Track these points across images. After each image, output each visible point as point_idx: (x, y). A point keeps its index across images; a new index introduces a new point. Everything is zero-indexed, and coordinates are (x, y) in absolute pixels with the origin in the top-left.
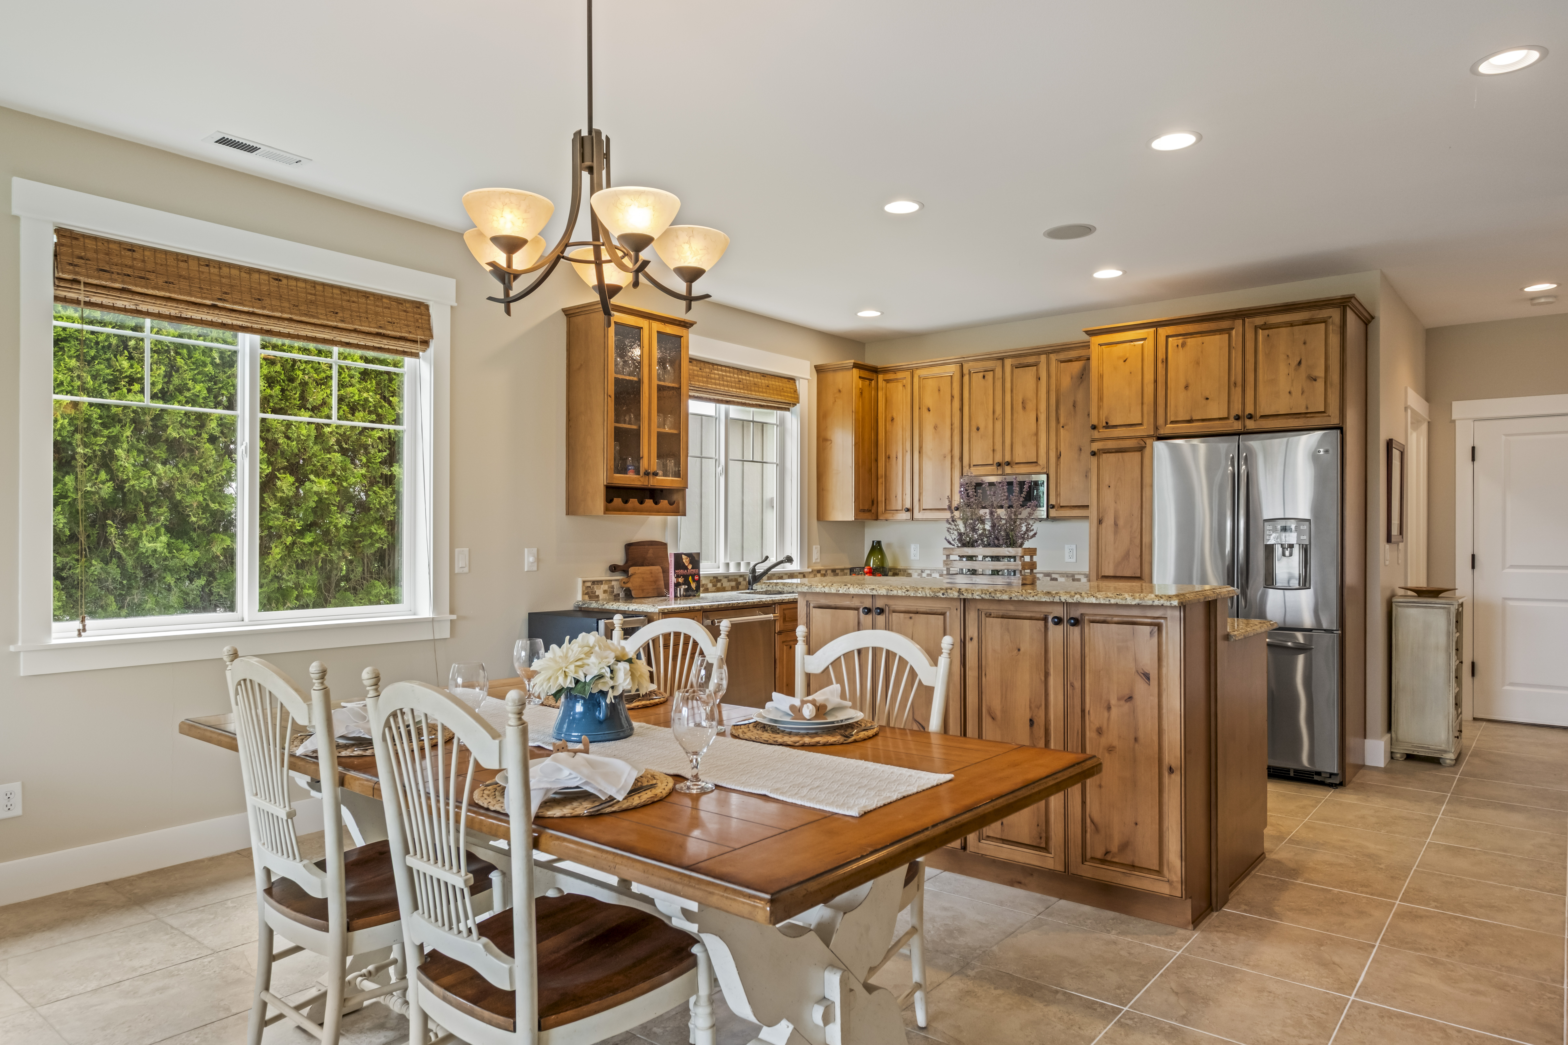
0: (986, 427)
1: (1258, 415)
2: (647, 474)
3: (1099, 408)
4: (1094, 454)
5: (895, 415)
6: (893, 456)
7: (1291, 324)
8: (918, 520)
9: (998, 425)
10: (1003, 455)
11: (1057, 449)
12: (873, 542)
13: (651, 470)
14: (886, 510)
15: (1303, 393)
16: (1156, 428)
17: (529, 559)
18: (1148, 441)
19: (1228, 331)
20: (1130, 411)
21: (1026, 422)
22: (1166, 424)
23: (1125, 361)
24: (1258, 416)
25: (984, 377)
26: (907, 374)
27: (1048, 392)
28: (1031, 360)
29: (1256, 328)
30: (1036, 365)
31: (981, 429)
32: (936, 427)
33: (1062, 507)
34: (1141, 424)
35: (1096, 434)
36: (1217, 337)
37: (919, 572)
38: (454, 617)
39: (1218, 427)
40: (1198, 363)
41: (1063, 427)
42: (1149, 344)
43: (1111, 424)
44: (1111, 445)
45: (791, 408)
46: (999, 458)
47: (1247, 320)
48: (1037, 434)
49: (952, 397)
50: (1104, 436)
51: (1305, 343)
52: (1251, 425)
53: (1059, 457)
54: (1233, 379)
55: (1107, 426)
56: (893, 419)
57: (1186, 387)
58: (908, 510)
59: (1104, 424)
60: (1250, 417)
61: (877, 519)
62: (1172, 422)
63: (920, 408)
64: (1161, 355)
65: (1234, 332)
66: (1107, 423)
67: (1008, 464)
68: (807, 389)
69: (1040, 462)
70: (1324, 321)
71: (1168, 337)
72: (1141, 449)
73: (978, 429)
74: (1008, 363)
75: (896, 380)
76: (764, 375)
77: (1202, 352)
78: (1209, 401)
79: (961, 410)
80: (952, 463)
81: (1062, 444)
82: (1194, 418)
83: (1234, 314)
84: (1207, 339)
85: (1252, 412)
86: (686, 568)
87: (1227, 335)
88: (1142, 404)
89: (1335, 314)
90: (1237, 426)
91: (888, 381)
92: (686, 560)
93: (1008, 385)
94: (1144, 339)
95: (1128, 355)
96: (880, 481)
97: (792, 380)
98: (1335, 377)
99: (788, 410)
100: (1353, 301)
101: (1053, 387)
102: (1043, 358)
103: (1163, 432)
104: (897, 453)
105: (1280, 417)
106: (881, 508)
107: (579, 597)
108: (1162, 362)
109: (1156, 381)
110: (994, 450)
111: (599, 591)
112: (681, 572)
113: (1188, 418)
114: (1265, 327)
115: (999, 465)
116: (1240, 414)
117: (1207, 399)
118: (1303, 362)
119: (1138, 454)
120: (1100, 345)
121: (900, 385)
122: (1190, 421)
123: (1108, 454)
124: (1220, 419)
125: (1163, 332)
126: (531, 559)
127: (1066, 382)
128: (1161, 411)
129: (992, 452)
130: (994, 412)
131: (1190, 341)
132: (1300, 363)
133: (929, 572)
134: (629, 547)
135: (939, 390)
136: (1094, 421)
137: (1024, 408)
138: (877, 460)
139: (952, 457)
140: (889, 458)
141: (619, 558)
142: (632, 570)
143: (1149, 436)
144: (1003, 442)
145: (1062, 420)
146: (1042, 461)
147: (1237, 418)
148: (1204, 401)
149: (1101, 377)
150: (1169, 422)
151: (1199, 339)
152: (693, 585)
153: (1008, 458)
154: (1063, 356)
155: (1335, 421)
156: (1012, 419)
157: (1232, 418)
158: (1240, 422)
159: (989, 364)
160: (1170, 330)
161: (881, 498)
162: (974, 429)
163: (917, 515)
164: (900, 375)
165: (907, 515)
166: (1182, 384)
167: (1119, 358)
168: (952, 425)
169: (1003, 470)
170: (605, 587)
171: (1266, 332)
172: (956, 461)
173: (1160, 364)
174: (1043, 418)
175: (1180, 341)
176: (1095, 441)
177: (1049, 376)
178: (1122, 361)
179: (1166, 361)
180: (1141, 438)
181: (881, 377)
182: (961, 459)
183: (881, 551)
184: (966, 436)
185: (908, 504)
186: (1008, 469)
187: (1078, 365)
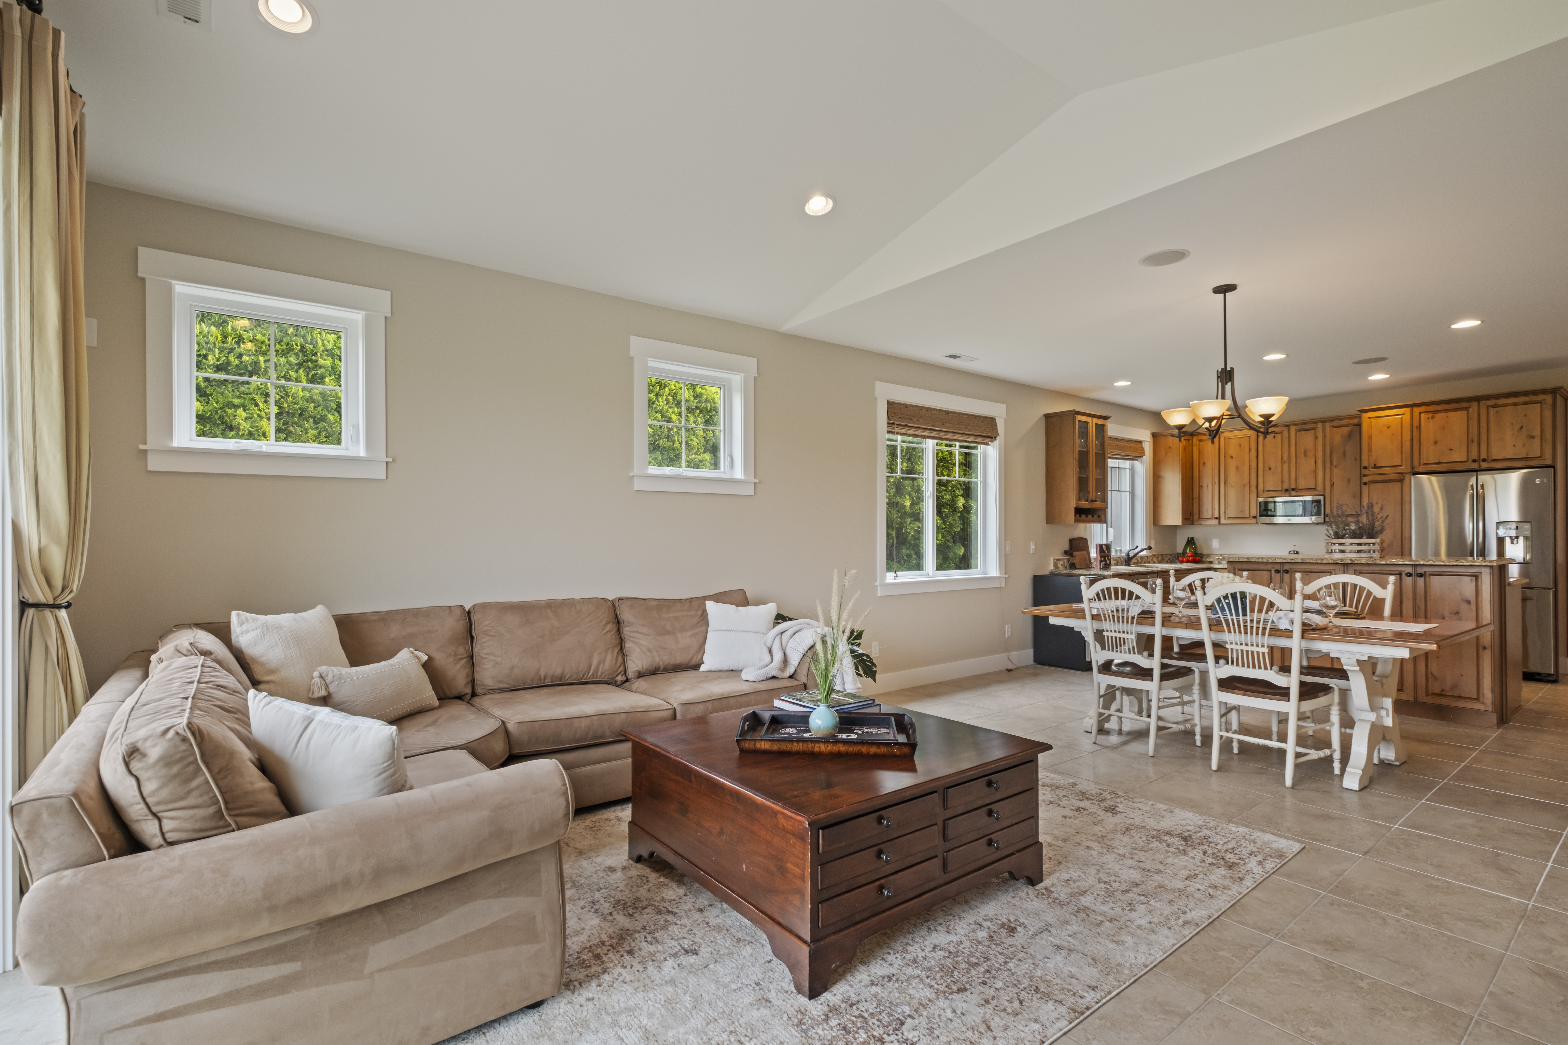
0: (1276, 468)
1: (1490, 459)
2: (1092, 501)
3: (1369, 456)
4: (1365, 484)
5: (1206, 461)
6: (1205, 486)
7: (1515, 404)
8: (1224, 524)
9: (1286, 466)
10: (1290, 484)
11: (1331, 480)
12: (1188, 538)
13: (1094, 499)
14: (1199, 518)
15: (1524, 445)
16: (1413, 468)
17: (1033, 547)
18: (1407, 476)
19: (1467, 409)
20: (1392, 457)
21: (1307, 465)
22: (1420, 465)
23: (1388, 428)
25: (1274, 437)
27: (1324, 445)
28: (1310, 426)
29: (1488, 407)
30: (1314, 429)
31: (1273, 469)
32: (1237, 468)
34: (1401, 465)
35: (1366, 472)
36: (1458, 413)
38: (1007, 576)
39: (1460, 467)
40: (1444, 429)
41: (1336, 467)
42: (1407, 417)
43: (1378, 465)
44: (1378, 478)
45: (1139, 459)
46: (1286, 486)
47: (1481, 402)
48: (1315, 471)
49: (1250, 450)
50: (1372, 473)
51: (1525, 416)
52: (1484, 465)
53: (1332, 485)
54: (1470, 437)
55: (1375, 467)
56: (1204, 464)
57: (1435, 443)
58: (1216, 518)
59: (1373, 466)
60: (1484, 460)
61: (1193, 524)
62: (1424, 464)
63: (1225, 457)
64: (1416, 423)
65: (1471, 410)
66: (1375, 465)
67: (1293, 490)
68: (1148, 447)
69: (1318, 488)
70: (1540, 402)
71: (1421, 413)
72: (1401, 480)
73: (1270, 469)
74: (1293, 428)
75: (1206, 440)
76: (1128, 441)
77: (1447, 422)
79: (1257, 457)
80: (1250, 490)
81: (1335, 477)
82: (1441, 462)
83: (1472, 399)
84: (1450, 414)
85: (1486, 458)
86: (1104, 552)
87: (1466, 411)
88: (1402, 453)
89: (1548, 398)
90: (1475, 466)
91: (1200, 441)
92: (1104, 548)
93: (1293, 442)
94: (1403, 414)
95: (1390, 424)
96: (1195, 501)
97: (1140, 442)
98: (1549, 435)
99: (1137, 460)
100: (1562, 390)
101: (1328, 443)
102: (1320, 425)
103: (1417, 470)
104: (1208, 484)
105: (1506, 460)
106: (1196, 517)
107: (1052, 567)
108: (1416, 428)
109: (1412, 440)
110: (1282, 482)
111: (1060, 564)
112: (1103, 554)
113: (1437, 461)
114: (1495, 406)
115: (1286, 490)
116: (1476, 458)
117: (1451, 450)
118: (1524, 428)
119: (1398, 484)
120: (1370, 418)
121: (1210, 443)
122: (1439, 463)
123: (1376, 484)
124: (1461, 462)
125: (1417, 410)
126: (1034, 547)
127: (1338, 439)
128: (1416, 458)
129: (1280, 483)
130: (1282, 459)
131: (1437, 415)
132: (1521, 428)
134: (1071, 541)
135: (1240, 446)
136: (1365, 463)
137: (1305, 455)
138: (1192, 489)
139: (1250, 486)
141: (1066, 547)
142: (1075, 553)
143: (1407, 473)
144: (1289, 477)
145: (1335, 463)
146: (1320, 487)
147: (1474, 461)
148: (1449, 451)
149: (1370, 437)
150: (1422, 464)
151: (1445, 414)
152: (1108, 562)
153: (1293, 486)
154: (1335, 423)
155: (1549, 462)
156: (1296, 462)
157: (1470, 461)
158: (1477, 464)
160: (1422, 409)
161: (1196, 511)
162: (1267, 469)
163: (1222, 522)
165: (1216, 521)
166: (1432, 441)
167: (1384, 426)
168: (1250, 467)
169: (1290, 494)
170: (1061, 562)
171: (1496, 409)
172: (1254, 489)
173: (1415, 429)
174: (1320, 462)
175: (1430, 416)
176: (1365, 476)
177: (1324, 436)
178: (1386, 428)
179: (1419, 427)
180: (1401, 474)
181: (1195, 439)
182: (1257, 487)
183: (1194, 543)
184: (1261, 473)
185: (1216, 515)
186: (1293, 493)
187: (1346, 430)
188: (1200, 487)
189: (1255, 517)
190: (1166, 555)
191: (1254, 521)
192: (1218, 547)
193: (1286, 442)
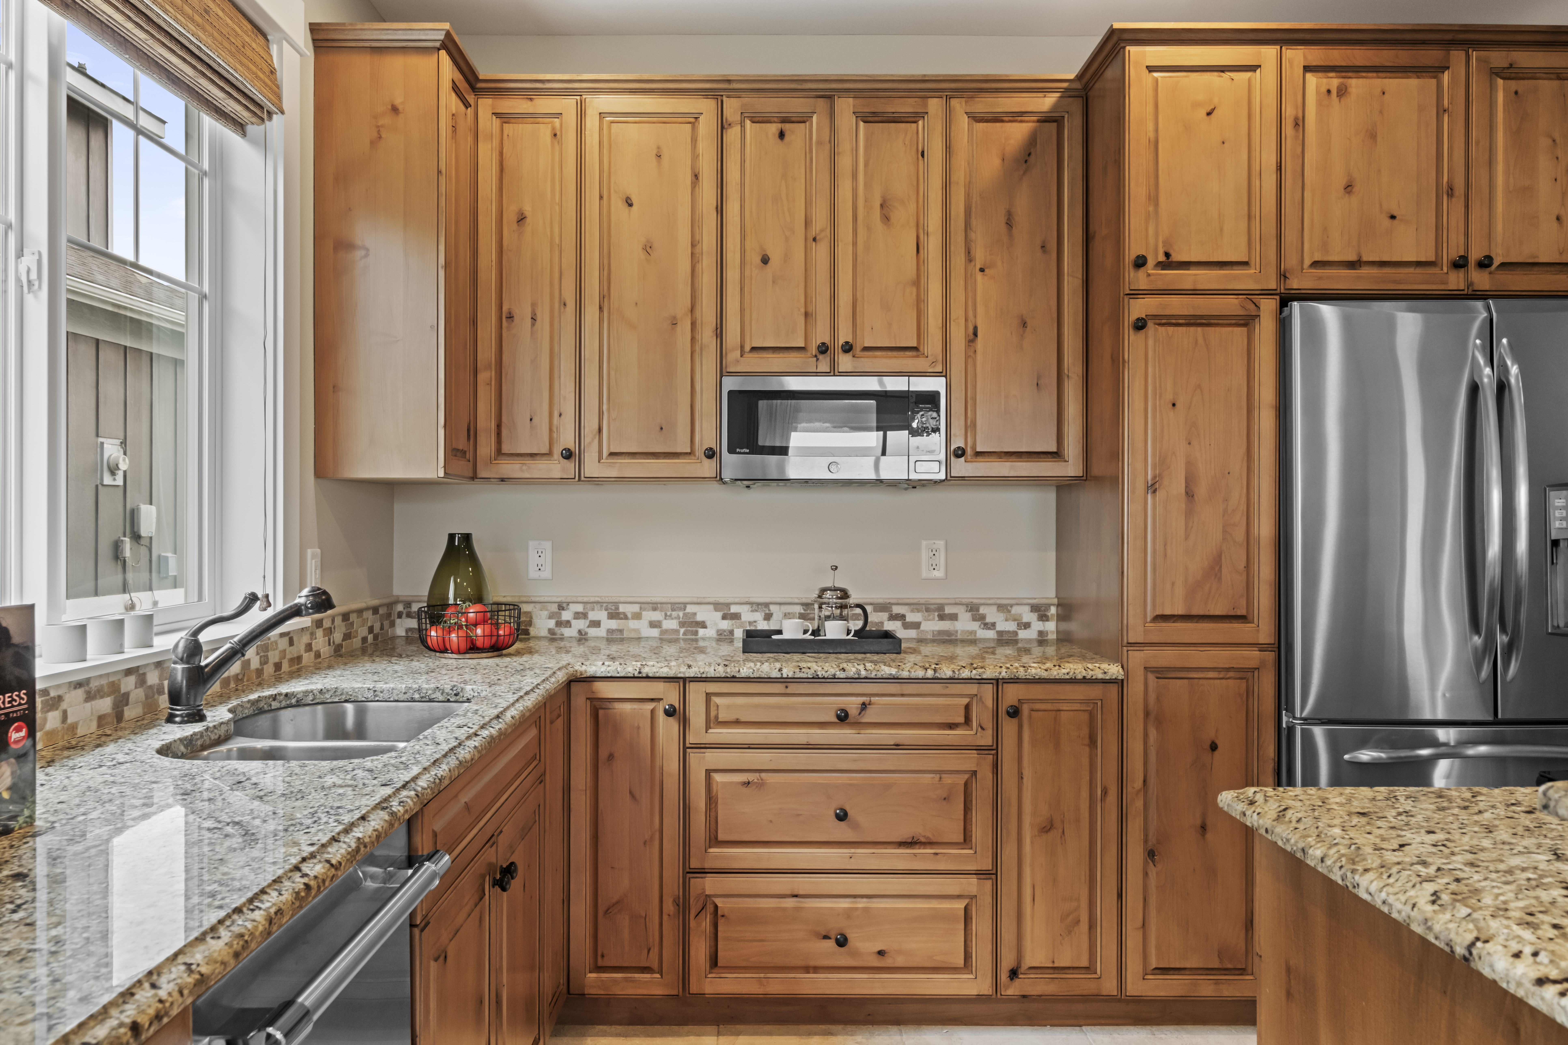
0: (787, 258)
3: (1149, 218)
4: (1139, 326)
5: (527, 207)
6: (523, 312)
8: (591, 481)
9: (821, 255)
10: (834, 328)
11: (967, 319)
12: (452, 537)
14: (499, 452)
16: (1282, 274)
18: (1269, 304)
19: (1436, 71)
20: (1221, 230)
21: (892, 253)
22: (1300, 267)
23: (1209, 114)
24: (1496, 263)
25: (782, 135)
26: (568, 105)
27: (947, 187)
28: (906, 106)
29: (1493, 73)
30: (916, 117)
31: (775, 261)
32: (648, 248)
33: (978, 454)
34: (1245, 264)
36: (1413, 83)
37: (554, 608)
39: (1415, 280)
40: (1372, 136)
41: (982, 270)
42: (1267, 81)
43: (1176, 257)
44: (1177, 305)
46: (821, 335)
47: (1474, 52)
48: (917, 282)
49: (696, 175)
50: (1162, 285)
52: (1482, 280)
53: (973, 335)
54: (1445, 178)
55: (1168, 263)
56: (521, 219)
57: (1349, 188)
58: (568, 455)
59: (1162, 258)
60: (1482, 263)
61: (474, 477)
62: (1315, 264)
63: (601, 197)
64: (1291, 108)
65: (1446, 77)
66: (1167, 255)
67: (848, 348)
69: (928, 347)
71: (1307, 69)
72: (1247, 321)
73: (765, 260)
74: (845, 107)
75: (533, 117)
77: (1381, 112)
78: (1396, 222)
79: (720, 210)
80: (693, 339)
81: (980, 310)
82: (1365, 259)
83: (1449, 37)
84: (1393, 84)
85: (1485, 254)
87: (1434, 81)
88: (1249, 217)
90: (1456, 281)
91: (504, 118)
93: (844, 160)
94: (1253, 68)
95: (1216, 100)
96: (483, 377)
97: (261, 32)
101: (959, 176)
102: (935, 105)
103: (1294, 283)
104: (534, 305)
105: (1536, 269)
106: (486, 447)
108: (1291, 127)
109: (1279, 168)
110: (806, 315)
113: (1352, 257)
114: (1509, 73)
115: (823, 349)
116: (1461, 256)
117: (1393, 217)
119: (1238, 333)
120: (1151, 69)
121: (544, 132)
122: (1355, 264)
123: (1171, 329)
124: (1419, 264)
125: (1297, 56)
128: (1291, 237)
129: (802, 319)
130: (807, 223)
131: (1357, 85)
133: (579, 608)
135: (658, 149)
136: (1139, 248)
137: (886, 219)
138: (474, 322)
139: (693, 324)
140: (510, 317)
143: (1267, 293)
144: (833, 297)
145: (980, 256)
146: (933, 345)
147: (1460, 264)
148: (1387, 222)
149: (1153, 145)
150: (1307, 262)
151: (1376, 83)
153: (844, 333)
154: (986, 105)
156: (855, 244)
157: (1444, 262)
158: (1461, 273)
159: (796, 105)
160: (1312, 54)
161: (485, 421)
162: (757, 260)
163: (591, 468)
164: (544, 105)
165: (570, 467)
166: (1339, 181)
167: (1196, 105)
168: (693, 245)
169: (833, 364)
171: (1513, 85)
172: (707, 335)
173: (1288, 129)
174: (933, 245)
175: (1334, 82)
176: (1135, 294)
177: (948, 149)
178: (1203, 113)
179: (1299, 123)
180: (1249, 294)
181: (486, 105)
182: (720, 332)
183: (473, 559)
184: (732, 275)
185: (567, 439)
186: (845, 362)
187: (1018, 132)
188: (506, 318)
189: (710, 454)
190: (360, 612)
191: (708, 468)
192: (546, 574)
193: (821, 158)
